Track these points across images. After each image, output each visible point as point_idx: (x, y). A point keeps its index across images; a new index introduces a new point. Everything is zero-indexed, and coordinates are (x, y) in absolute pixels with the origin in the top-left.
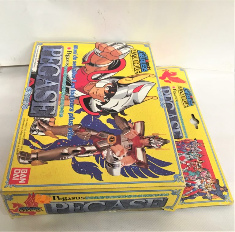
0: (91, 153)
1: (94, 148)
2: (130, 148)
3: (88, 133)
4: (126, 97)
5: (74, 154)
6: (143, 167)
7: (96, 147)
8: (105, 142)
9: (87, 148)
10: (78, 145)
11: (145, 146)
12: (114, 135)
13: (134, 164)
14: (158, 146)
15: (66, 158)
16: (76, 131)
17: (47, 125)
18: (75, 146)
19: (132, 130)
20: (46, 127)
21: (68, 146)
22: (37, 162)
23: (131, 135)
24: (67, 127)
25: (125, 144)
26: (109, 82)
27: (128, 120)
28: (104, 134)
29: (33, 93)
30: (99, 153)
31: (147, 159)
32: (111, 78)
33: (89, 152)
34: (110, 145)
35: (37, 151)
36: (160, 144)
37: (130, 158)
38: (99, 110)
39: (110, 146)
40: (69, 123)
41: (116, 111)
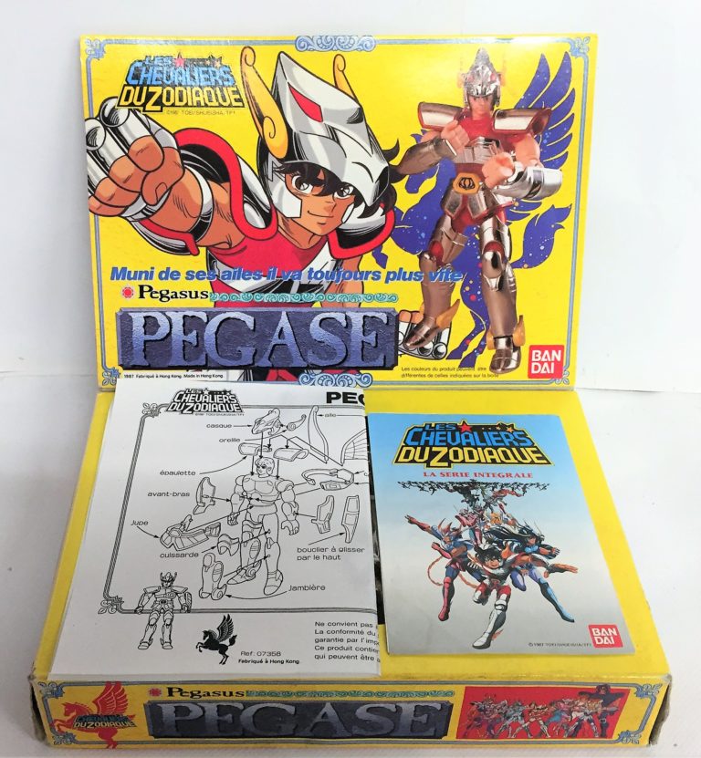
0: (502, 230)
1: (488, 225)
2: (495, 145)
3: (445, 238)
4: (338, 142)
5: (503, 265)
6: (545, 120)
7: (485, 218)
8: (474, 199)
9: (489, 237)
10: (479, 257)
11: (492, 109)
12: (454, 179)
13: (537, 139)
14: (494, 79)
15: (512, 280)
16: (439, 264)
17: (420, 326)
18: (480, 265)
19: (443, 134)
20: (426, 329)
21: (482, 278)
22: (515, 336)
23: (457, 138)
24: (427, 283)
25: (481, 154)
26: (282, 184)
27: (413, 142)
28: (451, 203)
29: (317, 367)
30: (502, 214)
31: (527, 108)
32: (262, 177)
33: (498, 235)
34: (483, 189)
35: (490, 339)
36: (490, 73)
37: (521, 147)
38: (380, 211)
39: (485, 189)
40: (415, 279)
41: (385, 169)
